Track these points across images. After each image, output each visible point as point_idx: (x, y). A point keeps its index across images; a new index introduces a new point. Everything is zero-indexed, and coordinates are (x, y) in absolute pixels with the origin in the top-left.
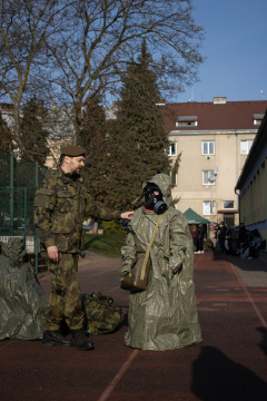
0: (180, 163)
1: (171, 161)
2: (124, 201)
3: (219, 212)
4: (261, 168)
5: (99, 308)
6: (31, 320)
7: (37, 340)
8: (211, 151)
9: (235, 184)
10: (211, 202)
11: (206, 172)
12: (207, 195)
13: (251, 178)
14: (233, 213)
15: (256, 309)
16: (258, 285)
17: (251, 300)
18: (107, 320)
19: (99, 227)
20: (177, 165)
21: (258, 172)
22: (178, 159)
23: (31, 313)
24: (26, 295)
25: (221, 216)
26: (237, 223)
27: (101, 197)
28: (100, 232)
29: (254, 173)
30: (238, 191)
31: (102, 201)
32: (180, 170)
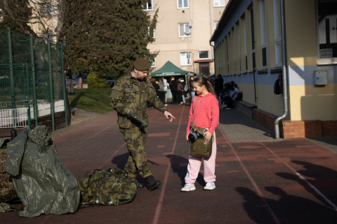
0: (158, 19)
1: (149, 17)
2: (107, 57)
3: (195, 62)
4: (235, 26)
5: (118, 182)
6: (62, 197)
7: (69, 213)
8: (186, 5)
9: (209, 37)
10: (188, 54)
11: (181, 24)
12: (184, 47)
13: (225, 33)
14: (208, 63)
15: (245, 168)
16: (241, 141)
17: (238, 159)
18: (126, 191)
19: (84, 82)
20: (155, 21)
21: (233, 29)
22: (156, 16)
23: (61, 191)
24: (56, 177)
25: (197, 66)
26: (212, 71)
27: (84, 54)
28: (86, 86)
29: (229, 29)
30: (213, 43)
31: (86, 58)
32: (158, 25)
